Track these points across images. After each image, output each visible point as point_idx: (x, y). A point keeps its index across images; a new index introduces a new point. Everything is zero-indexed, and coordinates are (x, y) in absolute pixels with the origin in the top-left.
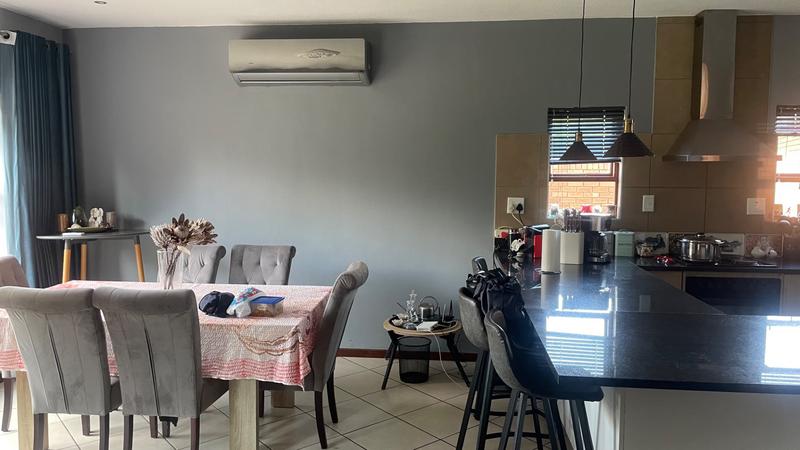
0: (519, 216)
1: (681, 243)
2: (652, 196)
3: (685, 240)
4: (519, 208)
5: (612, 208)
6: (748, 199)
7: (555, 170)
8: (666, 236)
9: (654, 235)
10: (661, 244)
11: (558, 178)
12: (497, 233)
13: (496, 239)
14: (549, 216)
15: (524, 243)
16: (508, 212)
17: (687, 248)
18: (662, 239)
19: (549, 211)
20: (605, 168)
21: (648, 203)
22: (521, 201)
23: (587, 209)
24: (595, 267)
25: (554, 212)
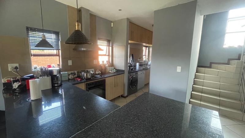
0: (17, 72)
1: (82, 74)
2: (71, 61)
3: (83, 73)
4: (16, 68)
5: (59, 65)
6: (94, 60)
7: (33, 52)
8: (76, 72)
9: (73, 72)
10: (75, 74)
11: (35, 55)
12: (4, 80)
13: (3, 83)
14: (33, 70)
15: (20, 84)
16: (9, 70)
17: (84, 75)
18: (75, 73)
19: (33, 68)
20: (55, 52)
21: (70, 63)
22: (17, 65)
23: (50, 66)
24: (56, 88)
25: (35, 68)
